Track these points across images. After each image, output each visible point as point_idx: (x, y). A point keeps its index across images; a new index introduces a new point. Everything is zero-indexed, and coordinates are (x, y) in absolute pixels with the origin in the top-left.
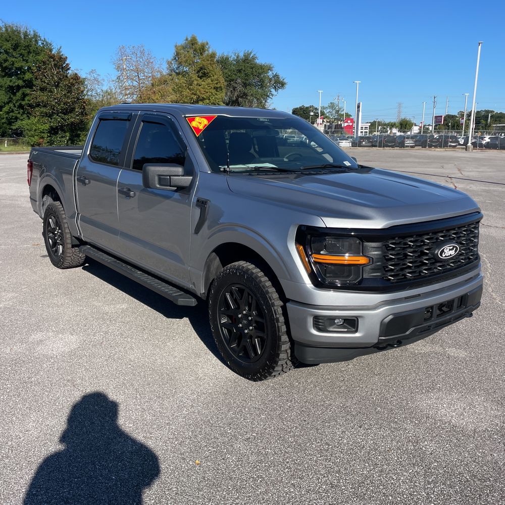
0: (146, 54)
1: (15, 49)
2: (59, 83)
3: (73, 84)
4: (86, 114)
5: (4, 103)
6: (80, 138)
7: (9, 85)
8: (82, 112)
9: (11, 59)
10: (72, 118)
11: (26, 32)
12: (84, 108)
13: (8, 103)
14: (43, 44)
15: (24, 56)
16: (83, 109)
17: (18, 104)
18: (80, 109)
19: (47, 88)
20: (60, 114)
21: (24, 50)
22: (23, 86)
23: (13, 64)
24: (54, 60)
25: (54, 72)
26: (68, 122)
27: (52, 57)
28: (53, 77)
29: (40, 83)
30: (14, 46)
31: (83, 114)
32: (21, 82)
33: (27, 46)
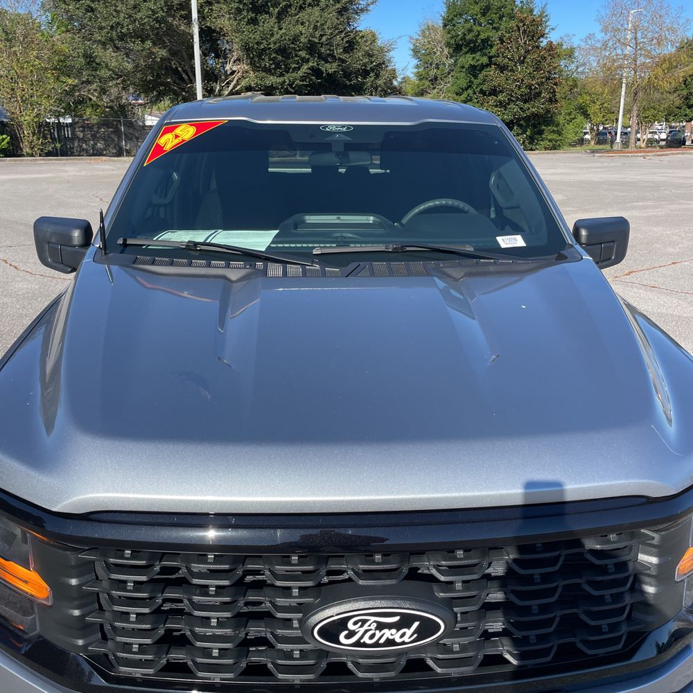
1: (484, 14)
2: (525, 58)
3: (545, 57)
4: (556, 101)
5: (462, 89)
6: (543, 136)
7: (471, 65)
8: (550, 98)
9: (476, 28)
10: (536, 107)
12: (554, 91)
13: (467, 89)
15: (493, 22)
16: (552, 93)
17: (478, 89)
18: (548, 93)
19: (508, 66)
20: (518, 103)
21: (496, 14)
22: (488, 65)
23: (479, 34)
24: (524, 25)
25: (522, 42)
26: (528, 113)
27: (521, 21)
28: (518, 49)
29: (500, 59)
30: (484, 10)
31: (552, 100)
32: (485, 60)
33: (500, 8)
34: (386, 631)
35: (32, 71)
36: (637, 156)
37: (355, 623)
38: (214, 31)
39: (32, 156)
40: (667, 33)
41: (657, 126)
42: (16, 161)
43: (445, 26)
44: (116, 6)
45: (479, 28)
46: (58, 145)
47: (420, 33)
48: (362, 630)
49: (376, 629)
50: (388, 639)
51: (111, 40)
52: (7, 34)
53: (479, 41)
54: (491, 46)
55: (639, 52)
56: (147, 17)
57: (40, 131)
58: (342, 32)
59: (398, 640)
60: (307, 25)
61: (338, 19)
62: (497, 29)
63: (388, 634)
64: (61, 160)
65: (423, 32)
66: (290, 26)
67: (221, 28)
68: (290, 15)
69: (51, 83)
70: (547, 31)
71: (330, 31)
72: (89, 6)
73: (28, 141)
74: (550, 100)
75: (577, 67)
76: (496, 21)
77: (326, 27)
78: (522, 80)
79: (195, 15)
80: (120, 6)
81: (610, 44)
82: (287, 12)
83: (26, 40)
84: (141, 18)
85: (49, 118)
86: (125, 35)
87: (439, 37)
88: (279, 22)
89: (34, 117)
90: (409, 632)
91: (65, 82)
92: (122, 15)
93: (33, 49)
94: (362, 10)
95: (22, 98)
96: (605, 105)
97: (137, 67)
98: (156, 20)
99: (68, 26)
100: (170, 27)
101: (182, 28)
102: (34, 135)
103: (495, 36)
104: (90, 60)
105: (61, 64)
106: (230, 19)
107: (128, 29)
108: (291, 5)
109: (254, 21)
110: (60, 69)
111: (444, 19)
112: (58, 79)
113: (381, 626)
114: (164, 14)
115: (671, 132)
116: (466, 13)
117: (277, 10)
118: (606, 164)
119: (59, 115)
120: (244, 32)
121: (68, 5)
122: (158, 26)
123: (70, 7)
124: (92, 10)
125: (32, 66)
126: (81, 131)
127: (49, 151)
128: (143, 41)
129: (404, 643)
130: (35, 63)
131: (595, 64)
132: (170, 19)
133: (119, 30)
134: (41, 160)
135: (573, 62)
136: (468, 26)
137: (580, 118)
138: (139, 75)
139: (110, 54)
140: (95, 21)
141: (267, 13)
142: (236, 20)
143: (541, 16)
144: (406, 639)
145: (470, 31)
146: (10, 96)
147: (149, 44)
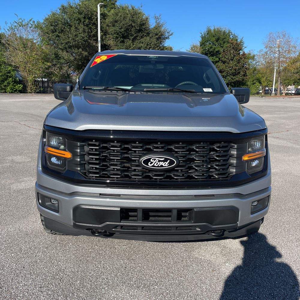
0: (287, 36)
1: (217, 41)
2: (233, 58)
3: (241, 58)
4: (246, 75)
9: (214, 47)
10: (238, 78)
11: (225, 31)
12: (246, 72)
14: (232, 37)
15: (221, 44)
16: (245, 72)
18: (243, 72)
19: (226, 61)
20: (230, 76)
21: (222, 41)
22: (218, 61)
23: (215, 49)
24: (233, 45)
25: (232, 52)
26: (235, 80)
27: (232, 44)
28: (231, 55)
29: (223, 59)
30: (217, 39)
31: (245, 75)
32: (217, 59)
33: (224, 39)
34: (161, 162)
35: (33, 60)
36: (281, 98)
37: (153, 160)
38: (107, 45)
39: (31, 93)
40: (292, 48)
41: (289, 87)
42: (25, 95)
43: (201, 45)
44: (68, 35)
45: (215, 47)
46: (42, 89)
47: (191, 49)
48: (154, 162)
49: (158, 162)
50: (161, 165)
51: (66, 48)
52: (24, 45)
53: (215, 52)
54: (220, 54)
55: (281, 56)
56: (80, 39)
57: (35, 84)
58: (158, 46)
59: (164, 165)
60: (144, 43)
61: (157, 42)
62: (222, 47)
63: (161, 163)
64: (43, 95)
65: (192, 48)
66: (137, 44)
67: (109, 44)
68: (137, 40)
69: (40, 65)
70: (243, 48)
71: (153, 46)
72: (58, 35)
73: (30, 87)
74: (244, 75)
75: (256, 63)
76: (222, 44)
77: (152, 44)
78: (232, 67)
79: (99, 39)
80: (70, 35)
81: (268, 53)
82: (136, 39)
83: (32, 47)
84: (78, 40)
85: (39, 79)
86: (71, 46)
87: (198, 50)
88: (133, 42)
89: (33, 78)
90: (167, 163)
91: (46, 64)
92: (70, 39)
93: (34, 51)
94: (167, 38)
95: (28, 70)
96: (268, 78)
97: (75, 59)
98: (84, 41)
99: (49, 42)
100: (89, 43)
101: (94, 44)
102: (32, 85)
103: (221, 50)
104: (57, 56)
105: (45, 57)
106: (113, 41)
107: (73, 44)
108: (138, 36)
109: (123, 42)
110: (44, 60)
111: (200, 43)
112: (43, 63)
113: (159, 161)
114: (87, 38)
115: (296, 90)
116: (210, 41)
117: (132, 37)
118: (267, 100)
119: (43, 78)
120: (119, 46)
121: (49, 34)
122: (84, 43)
123: (50, 35)
124: (59, 36)
125: (33, 58)
126: (51, 84)
127: (38, 91)
128: (78, 49)
129: (165, 166)
130: (35, 56)
131: (264, 62)
132: (89, 41)
133: (69, 44)
134: (35, 95)
135: (254, 61)
136: (210, 46)
137: (257, 84)
138: (76, 62)
139: (65, 53)
140: (60, 41)
141: (128, 39)
142: (115, 41)
143: (241, 42)
144: (166, 165)
145: (211, 48)
146: (24, 69)
147: (80, 50)
